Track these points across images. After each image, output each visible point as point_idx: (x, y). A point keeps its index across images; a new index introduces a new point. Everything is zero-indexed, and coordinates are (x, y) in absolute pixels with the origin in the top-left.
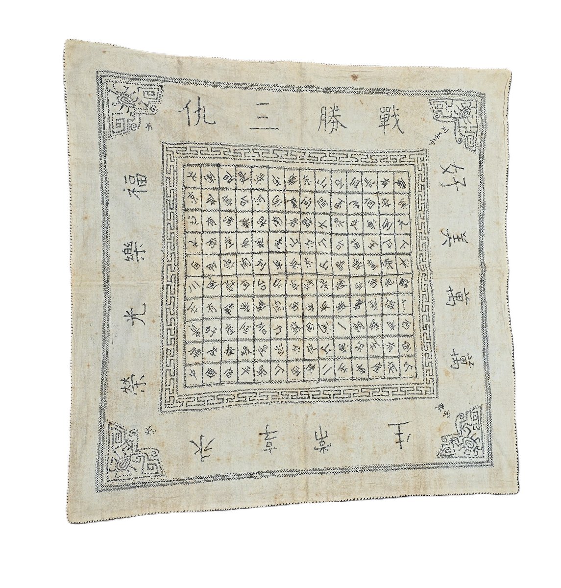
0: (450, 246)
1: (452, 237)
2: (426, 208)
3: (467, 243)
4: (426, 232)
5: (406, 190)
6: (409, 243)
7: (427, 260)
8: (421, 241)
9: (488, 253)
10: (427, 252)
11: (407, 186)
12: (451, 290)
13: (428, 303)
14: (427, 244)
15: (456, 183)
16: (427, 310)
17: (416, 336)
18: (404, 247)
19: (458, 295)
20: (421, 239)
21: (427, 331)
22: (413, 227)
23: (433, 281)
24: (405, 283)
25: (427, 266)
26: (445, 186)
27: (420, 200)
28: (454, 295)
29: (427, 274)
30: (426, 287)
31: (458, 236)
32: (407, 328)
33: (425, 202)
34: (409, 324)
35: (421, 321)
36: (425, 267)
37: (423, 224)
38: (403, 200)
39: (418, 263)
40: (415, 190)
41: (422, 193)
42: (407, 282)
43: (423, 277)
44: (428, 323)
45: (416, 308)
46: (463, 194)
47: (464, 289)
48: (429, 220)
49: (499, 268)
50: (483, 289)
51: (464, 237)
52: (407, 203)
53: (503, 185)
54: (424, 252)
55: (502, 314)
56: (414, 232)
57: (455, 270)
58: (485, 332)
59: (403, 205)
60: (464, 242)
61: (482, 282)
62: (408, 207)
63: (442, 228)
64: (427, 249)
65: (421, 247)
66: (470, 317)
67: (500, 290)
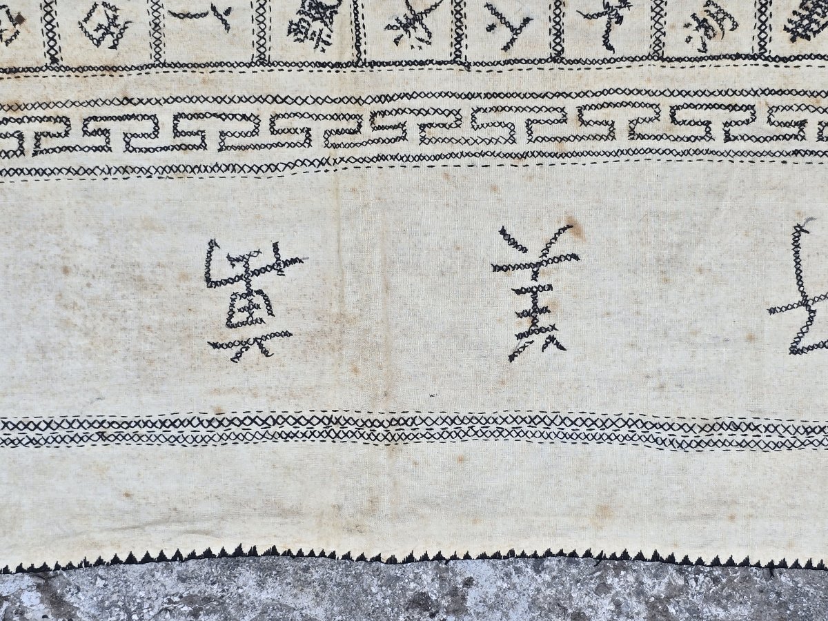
0: (496, 268)
1: (542, 281)
2: (689, 145)
3: (512, 358)
4: (569, 147)
5: (780, 44)
6: (514, 53)
7: (429, 150)
8: (519, 119)
9: (461, 460)
10: (466, 148)
11: (802, 46)
12: (279, 266)
13: (213, 142)
14: (509, 148)
15: (805, 303)
16: (179, 141)
17: (51, 77)
18: (491, 28)
19: (258, 299)
20: (532, 116)
21: (76, 138)
22: (596, 79)
23: (324, 177)
24: (317, 26)
25: (400, 148)
26: (796, 245)
27: (726, 115)
28: (257, 282)
29: (358, 138)
30: (295, 138)
31: (545, 310)
32: (90, 27)
33: (718, 144)
34: (109, 40)
35: (129, 109)
36: (392, 134)
37: (604, 130)
38: (728, 24)
39: (416, 103)
40: (781, 92)
41: (761, 126)
42: (322, 41)
43: (343, 124)
44: (117, 142)
45: (193, 83)
46: (751, 338)
47: (287, 334)
48: (627, 166)
49: (385, 506)
50: (287, 428)
51: (540, 339)
52: (714, 47)
53: (790, 545)
54: (466, 131)
55: (166, 521)
56: (567, 79)
57: (377, 284)
58: (81, 432)
59: (702, 24)
60: (515, 344)
61: (320, 428)
62: (692, 50)
63: (586, 229)
64: (483, 147)
65: (493, 117)
66: (151, 362)
67: (284, 513)
